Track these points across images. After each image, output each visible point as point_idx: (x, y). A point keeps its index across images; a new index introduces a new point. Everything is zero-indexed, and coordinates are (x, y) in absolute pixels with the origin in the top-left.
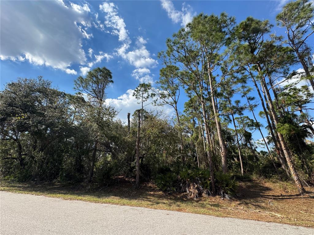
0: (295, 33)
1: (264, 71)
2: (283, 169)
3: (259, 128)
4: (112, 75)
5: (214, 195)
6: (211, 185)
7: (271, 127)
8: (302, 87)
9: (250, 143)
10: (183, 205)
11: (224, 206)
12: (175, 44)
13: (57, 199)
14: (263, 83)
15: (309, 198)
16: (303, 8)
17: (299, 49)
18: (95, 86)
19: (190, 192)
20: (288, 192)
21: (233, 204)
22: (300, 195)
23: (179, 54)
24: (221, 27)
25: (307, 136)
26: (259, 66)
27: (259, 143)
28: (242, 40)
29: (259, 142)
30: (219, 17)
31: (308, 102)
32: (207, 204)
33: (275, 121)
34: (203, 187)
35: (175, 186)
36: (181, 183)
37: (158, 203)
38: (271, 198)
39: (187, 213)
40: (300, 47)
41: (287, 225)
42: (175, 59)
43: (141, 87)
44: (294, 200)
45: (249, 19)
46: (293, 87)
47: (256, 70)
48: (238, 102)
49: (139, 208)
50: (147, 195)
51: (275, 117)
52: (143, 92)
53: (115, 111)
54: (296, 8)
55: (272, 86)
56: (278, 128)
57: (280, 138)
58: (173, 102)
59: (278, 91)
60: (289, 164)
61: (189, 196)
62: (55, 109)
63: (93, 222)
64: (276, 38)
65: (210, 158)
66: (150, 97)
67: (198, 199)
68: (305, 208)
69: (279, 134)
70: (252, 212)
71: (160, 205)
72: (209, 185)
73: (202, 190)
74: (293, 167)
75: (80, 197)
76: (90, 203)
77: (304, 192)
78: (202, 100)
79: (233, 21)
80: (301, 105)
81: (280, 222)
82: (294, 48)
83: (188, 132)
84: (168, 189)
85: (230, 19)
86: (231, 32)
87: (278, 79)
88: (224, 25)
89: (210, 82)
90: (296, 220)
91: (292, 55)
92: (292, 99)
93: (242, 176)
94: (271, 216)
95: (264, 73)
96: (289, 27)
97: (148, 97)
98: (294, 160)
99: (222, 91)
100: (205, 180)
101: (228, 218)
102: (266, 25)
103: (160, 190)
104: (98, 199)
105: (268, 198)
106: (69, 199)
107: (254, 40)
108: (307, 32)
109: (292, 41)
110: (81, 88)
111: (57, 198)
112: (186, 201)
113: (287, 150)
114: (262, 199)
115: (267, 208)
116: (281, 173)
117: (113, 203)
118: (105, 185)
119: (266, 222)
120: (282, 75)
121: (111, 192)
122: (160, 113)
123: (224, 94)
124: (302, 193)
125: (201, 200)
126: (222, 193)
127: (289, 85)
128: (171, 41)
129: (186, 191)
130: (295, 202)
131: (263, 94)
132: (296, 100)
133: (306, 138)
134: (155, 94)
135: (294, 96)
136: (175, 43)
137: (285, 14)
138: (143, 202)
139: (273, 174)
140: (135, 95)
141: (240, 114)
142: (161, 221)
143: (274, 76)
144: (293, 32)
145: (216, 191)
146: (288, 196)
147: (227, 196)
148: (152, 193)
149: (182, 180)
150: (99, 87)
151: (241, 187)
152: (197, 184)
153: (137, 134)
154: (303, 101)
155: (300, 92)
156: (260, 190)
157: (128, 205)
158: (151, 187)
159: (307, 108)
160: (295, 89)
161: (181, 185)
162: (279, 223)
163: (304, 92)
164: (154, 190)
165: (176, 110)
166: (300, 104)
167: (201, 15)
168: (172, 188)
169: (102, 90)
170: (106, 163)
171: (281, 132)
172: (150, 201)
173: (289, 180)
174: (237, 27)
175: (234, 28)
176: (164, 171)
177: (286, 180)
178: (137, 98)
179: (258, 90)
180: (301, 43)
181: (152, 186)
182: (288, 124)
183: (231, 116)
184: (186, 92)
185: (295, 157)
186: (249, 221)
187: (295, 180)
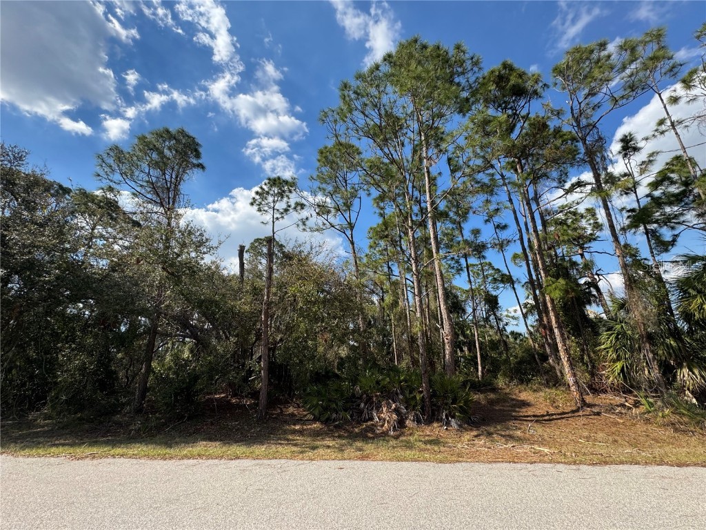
0: (582, 105)
1: (529, 175)
2: (549, 364)
3: (513, 285)
4: (201, 150)
5: (429, 422)
6: (424, 402)
7: (533, 284)
8: (587, 209)
9: (495, 315)
10: (369, 448)
11: (450, 441)
12: (360, 97)
13: (52, 459)
14: (525, 197)
15: (591, 415)
16: (599, 60)
17: (588, 138)
18: (155, 173)
19: (380, 420)
20: (559, 406)
21: (467, 436)
22: (577, 411)
23: (368, 120)
24: (452, 74)
25: (590, 303)
26: (520, 162)
27: (509, 317)
28: (491, 106)
29: (509, 314)
30: (452, 52)
31: (595, 239)
32: (416, 440)
33: (542, 272)
34: (406, 408)
35: (350, 408)
36: (361, 402)
37: (314, 448)
38: (532, 421)
39: (380, 463)
40: (588, 133)
41: (562, 465)
42: (357, 130)
43: (271, 186)
44: (568, 420)
45: (505, 66)
46: (572, 210)
47: (512, 171)
48: (476, 232)
49: (273, 462)
50: (285, 432)
51: (542, 265)
52: (276, 199)
53: (207, 240)
54: (587, 59)
55: (538, 205)
56: (548, 286)
57: (549, 305)
58: (347, 226)
59: (549, 214)
60: (562, 354)
61: (379, 428)
62: (41, 225)
63: (169, 501)
64: (552, 112)
65: (422, 346)
66: (291, 211)
67: (396, 433)
68: (586, 434)
69: (548, 298)
70: (501, 449)
71: (321, 451)
72: (419, 402)
73: (405, 414)
74: (568, 360)
75: (118, 451)
76: (149, 462)
77: (585, 405)
78: (410, 224)
79: (476, 64)
80: (583, 244)
81: (550, 462)
82: (580, 135)
83: (374, 292)
84: (333, 418)
85: (472, 58)
86: (471, 87)
87: (551, 190)
88: (460, 70)
89: (427, 188)
90: (574, 455)
91: (574, 148)
92: (570, 232)
93: (479, 381)
94: (534, 453)
95: (527, 178)
96: (573, 93)
97: (286, 210)
98: (570, 347)
99: (447, 206)
100: (411, 393)
101: (460, 464)
102: (536, 82)
103: (315, 420)
104: (168, 451)
105: (526, 420)
106: (87, 457)
107: (513, 110)
108: (601, 108)
109: (577, 121)
110: (117, 177)
111: (52, 456)
112: (373, 438)
113: (560, 327)
114: (517, 423)
115: (525, 439)
116: (547, 372)
117: (210, 457)
118: (181, 417)
119: (528, 463)
120: (555, 184)
121: (197, 432)
122: (317, 249)
123: (451, 214)
124: (582, 407)
125: (402, 434)
126: (444, 417)
127: (566, 205)
128: (350, 87)
129: (371, 419)
130: (570, 424)
131: (522, 220)
132: (576, 234)
133: (588, 307)
134: (305, 205)
135: (573, 226)
136: (358, 94)
137: (567, 66)
138: (280, 449)
139: (533, 376)
140: (257, 203)
141: (479, 258)
142: (328, 482)
143: (543, 186)
144: (580, 103)
145: (433, 414)
146: (558, 414)
147: (453, 422)
148: (297, 427)
149: (365, 396)
150: (167, 176)
151: (478, 403)
152: (394, 402)
153: (263, 296)
154: (586, 237)
155: (582, 220)
156: (512, 407)
157: (248, 457)
158: (293, 415)
159: (592, 250)
160: (575, 213)
161: (362, 405)
162: (548, 463)
163: (589, 220)
164: (301, 420)
165: (352, 243)
166: (581, 241)
167: (416, 41)
168: (342, 414)
169: (173, 186)
170: (180, 364)
171: (552, 295)
172: (296, 445)
173: (560, 385)
174: (484, 78)
175: (477, 78)
176: (323, 377)
177: (554, 385)
178: (259, 210)
179: (515, 212)
180: (591, 127)
181: (295, 412)
182: (565, 279)
183: (463, 261)
184: (375, 205)
185: (572, 342)
186: (498, 465)
187: (571, 385)
